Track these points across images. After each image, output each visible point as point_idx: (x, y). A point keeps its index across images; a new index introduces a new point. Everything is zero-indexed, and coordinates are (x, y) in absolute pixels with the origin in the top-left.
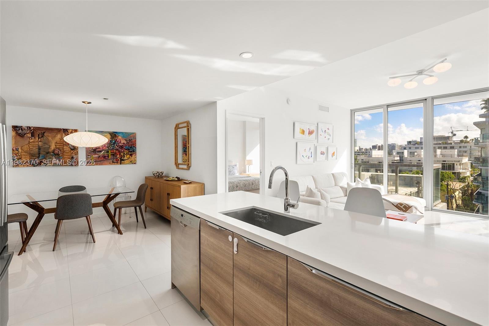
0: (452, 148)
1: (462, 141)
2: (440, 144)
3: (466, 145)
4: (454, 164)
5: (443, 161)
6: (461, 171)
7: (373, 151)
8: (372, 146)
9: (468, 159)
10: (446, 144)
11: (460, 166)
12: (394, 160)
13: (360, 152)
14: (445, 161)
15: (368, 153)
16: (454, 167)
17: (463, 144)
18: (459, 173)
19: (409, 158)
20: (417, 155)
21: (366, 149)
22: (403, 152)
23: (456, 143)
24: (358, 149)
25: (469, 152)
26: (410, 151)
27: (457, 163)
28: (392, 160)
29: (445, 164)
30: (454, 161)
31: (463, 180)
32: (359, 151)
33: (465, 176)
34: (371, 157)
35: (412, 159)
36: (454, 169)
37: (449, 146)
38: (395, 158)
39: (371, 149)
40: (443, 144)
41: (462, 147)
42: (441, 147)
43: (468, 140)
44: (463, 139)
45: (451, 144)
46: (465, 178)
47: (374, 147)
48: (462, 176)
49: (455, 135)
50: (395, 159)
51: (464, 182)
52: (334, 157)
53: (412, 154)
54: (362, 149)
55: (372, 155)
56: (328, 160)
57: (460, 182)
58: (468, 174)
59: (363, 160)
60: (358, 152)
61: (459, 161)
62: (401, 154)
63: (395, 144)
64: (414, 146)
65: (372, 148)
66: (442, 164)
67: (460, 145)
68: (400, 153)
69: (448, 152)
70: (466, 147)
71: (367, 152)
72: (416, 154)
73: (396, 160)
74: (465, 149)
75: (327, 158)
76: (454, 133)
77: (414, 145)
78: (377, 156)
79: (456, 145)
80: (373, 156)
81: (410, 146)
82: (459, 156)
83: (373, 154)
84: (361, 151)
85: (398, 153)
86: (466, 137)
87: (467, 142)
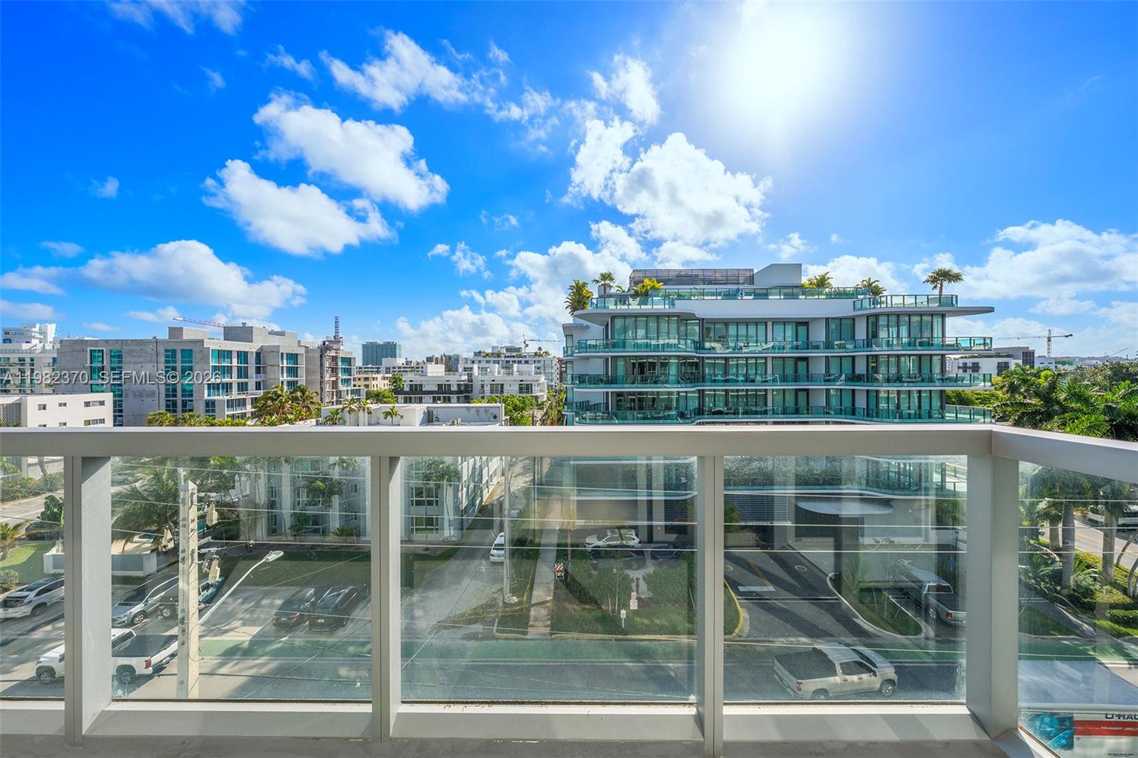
0: (527, 362)
1: (536, 354)
2: (514, 357)
3: (540, 358)
4: (531, 384)
5: (521, 381)
6: (539, 394)
7: (428, 365)
8: (427, 358)
9: (543, 378)
10: (520, 357)
11: (537, 387)
12: (460, 381)
13: (407, 368)
14: (523, 381)
15: (420, 369)
16: (532, 389)
17: (537, 358)
18: (537, 398)
19: (481, 378)
20: (490, 372)
21: (418, 364)
22: (472, 368)
23: (530, 356)
24: (404, 362)
25: (542, 368)
26: (481, 365)
27: (534, 383)
29: (523, 384)
30: (533, 381)
31: (540, 406)
32: (405, 366)
33: (543, 401)
34: (426, 376)
35: (484, 378)
36: (531, 392)
37: (524, 360)
38: (462, 377)
39: (424, 363)
40: (517, 357)
42: (516, 361)
43: (542, 352)
44: (536, 350)
45: (525, 357)
46: (543, 403)
47: (430, 360)
48: (540, 401)
49: (527, 345)
50: (463, 379)
51: (542, 409)
53: (483, 370)
54: (411, 362)
55: (426, 372)
57: (540, 409)
58: (545, 399)
59: (412, 381)
60: (404, 368)
61: (536, 381)
62: (468, 370)
63: (459, 356)
64: (485, 359)
65: (427, 361)
66: (520, 384)
67: (535, 359)
68: (468, 368)
69: (524, 367)
70: (539, 362)
71: (418, 368)
72: (488, 369)
73: (464, 381)
74: (539, 365)
76: (527, 342)
77: (485, 357)
78: (435, 375)
79: (531, 359)
80: (429, 375)
81: (480, 358)
82: (534, 373)
83: (428, 371)
84: (409, 366)
85: (465, 369)
86: (540, 349)
87: (541, 356)
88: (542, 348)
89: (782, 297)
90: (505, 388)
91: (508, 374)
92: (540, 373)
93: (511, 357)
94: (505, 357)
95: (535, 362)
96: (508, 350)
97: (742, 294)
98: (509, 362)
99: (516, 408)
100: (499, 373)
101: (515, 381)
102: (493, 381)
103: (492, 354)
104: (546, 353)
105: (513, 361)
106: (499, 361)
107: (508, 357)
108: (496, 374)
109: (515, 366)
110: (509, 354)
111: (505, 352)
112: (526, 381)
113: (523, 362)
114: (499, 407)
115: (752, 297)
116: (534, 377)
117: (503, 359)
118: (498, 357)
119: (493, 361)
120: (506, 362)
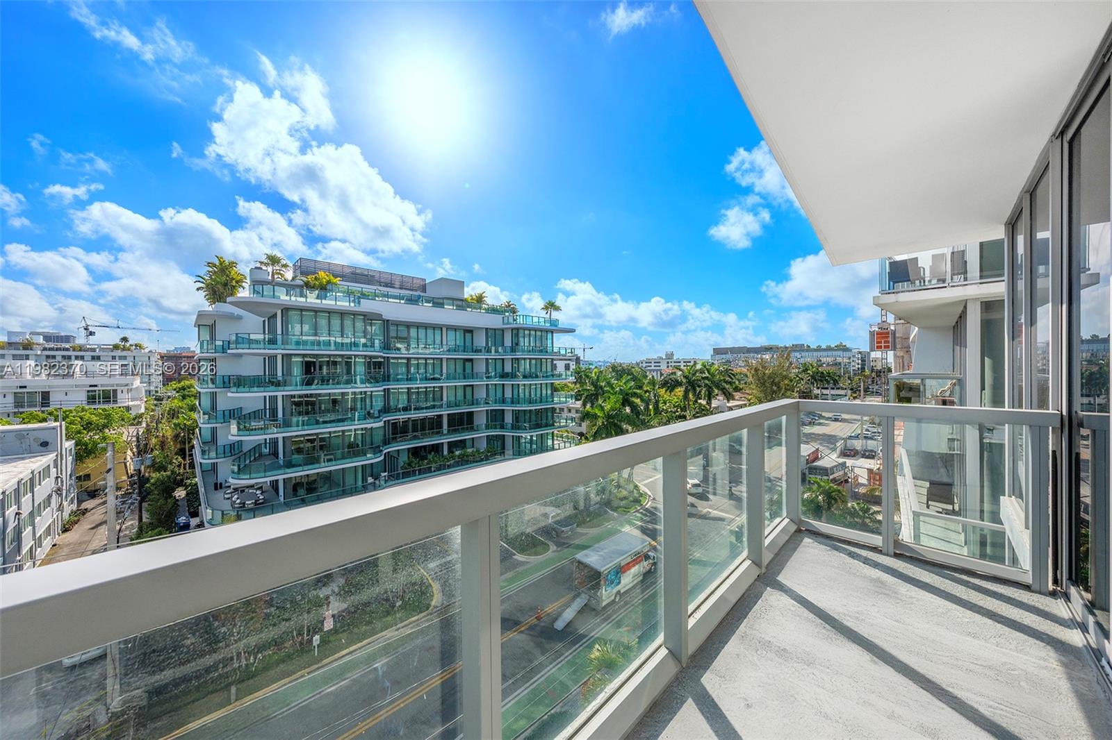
0: (97, 358)
1: (116, 347)
3: (124, 353)
4: (115, 391)
5: (91, 386)
6: (131, 403)
9: (139, 381)
10: (80, 350)
11: (128, 393)
14: (96, 386)
16: (116, 398)
17: (118, 353)
18: (127, 409)
23: (102, 350)
27: (122, 388)
29: (95, 391)
30: (117, 385)
31: (136, 421)
33: (140, 412)
36: (115, 402)
37: (88, 354)
40: (74, 350)
41: (117, 358)
42: (70, 356)
43: (128, 345)
44: (117, 341)
45: (94, 350)
46: (139, 416)
48: (133, 413)
49: (92, 334)
58: (143, 410)
61: (127, 385)
66: (88, 391)
67: (114, 354)
70: (125, 358)
74: (125, 362)
76: (91, 329)
79: (106, 354)
86: (124, 340)
87: (124, 349)
88: (130, 338)
89: (455, 308)
90: (53, 398)
93: (57, 349)
94: (45, 349)
95: (114, 358)
96: (48, 338)
97: (422, 301)
98: (54, 357)
99: (88, 426)
101: (77, 386)
103: (10, 343)
104: (137, 346)
105: (63, 356)
106: (29, 356)
107: (50, 349)
110: (51, 345)
111: (40, 341)
112: (102, 385)
113: (90, 358)
114: (54, 428)
115: (431, 305)
116: (120, 380)
117: (39, 352)
118: (24, 349)
119: (14, 355)
120: (48, 357)
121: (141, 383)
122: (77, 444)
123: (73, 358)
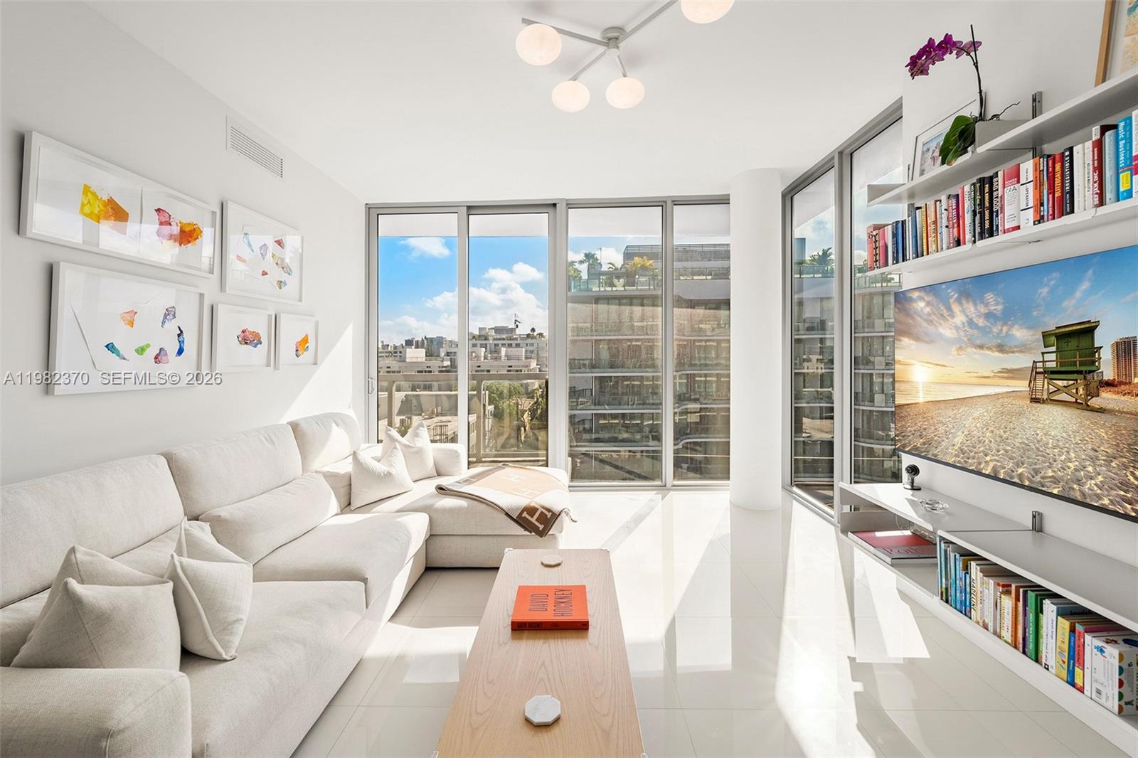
0: (518, 345)
1: (528, 335)
2: (504, 339)
3: (533, 341)
5: (509, 367)
7: (407, 350)
8: (406, 341)
9: (535, 363)
10: (510, 339)
12: (442, 367)
13: (385, 352)
14: (511, 367)
15: (398, 354)
17: (529, 341)
21: (395, 347)
23: (522, 339)
25: (535, 352)
28: (439, 367)
30: (522, 366)
32: (382, 350)
34: (405, 361)
37: (514, 342)
38: (444, 362)
39: (403, 347)
40: (507, 340)
42: (505, 344)
43: (535, 334)
44: (529, 332)
45: (516, 339)
46: (533, 391)
47: (409, 343)
48: (530, 389)
49: (518, 326)
50: (445, 365)
52: (307, 356)
55: (405, 358)
56: (276, 367)
57: (528, 398)
59: (389, 367)
61: (527, 367)
63: (442, 338)
65: (406, 345)
67: (527, 342)
68: (451, 353)
69: (513, 351)
71: (397, 353)
73: (445, 367)
74: (531, 348)
75: (273, 359)
76: (518, 322)
78: (414, 360)
79: (522, 341)
80: (408, 360)
82: (526, 358)
83: (407, 356)
85: (448, 354)
86: (533, 330)
87: (533, 338)
88: (536, 329)
91: (496, 358)
92: (531, 358)
93: (500, 339)
94: (494, 339)
95: (527, 345)
96: (498, 330)
98: (497, 345)
100: (485, 358)
101: (503, 367)
102: (479, 366)
103: (479, 336)
104: (541, 334)
105: (502, 344)
106: (486, 344)
107: (497, 339)
108: (482, 359)
109: (503, 350)
110: (497, 336)
111: (494, 334)
112: (515, 366)
113: (514, 345)
116: (524, 362)
117: (491, 342)
118: (485, 340)
119: (481, 344)
120: (495, 345)
121: (537, 365)
122: (495, 408)
123: (500, 345)
